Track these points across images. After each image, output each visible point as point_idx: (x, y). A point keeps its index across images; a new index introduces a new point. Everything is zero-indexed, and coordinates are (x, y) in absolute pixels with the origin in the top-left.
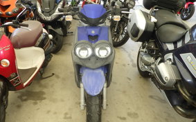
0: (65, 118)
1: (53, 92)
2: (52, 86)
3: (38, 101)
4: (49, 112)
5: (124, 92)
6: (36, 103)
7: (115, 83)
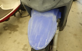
0: (23, 49)
1: (24, 26)
2: (25, 23)
3: (12, 32)
4: (15, 41)
5: (75, 35)
6: (10, 33)
7: (69, 26)
